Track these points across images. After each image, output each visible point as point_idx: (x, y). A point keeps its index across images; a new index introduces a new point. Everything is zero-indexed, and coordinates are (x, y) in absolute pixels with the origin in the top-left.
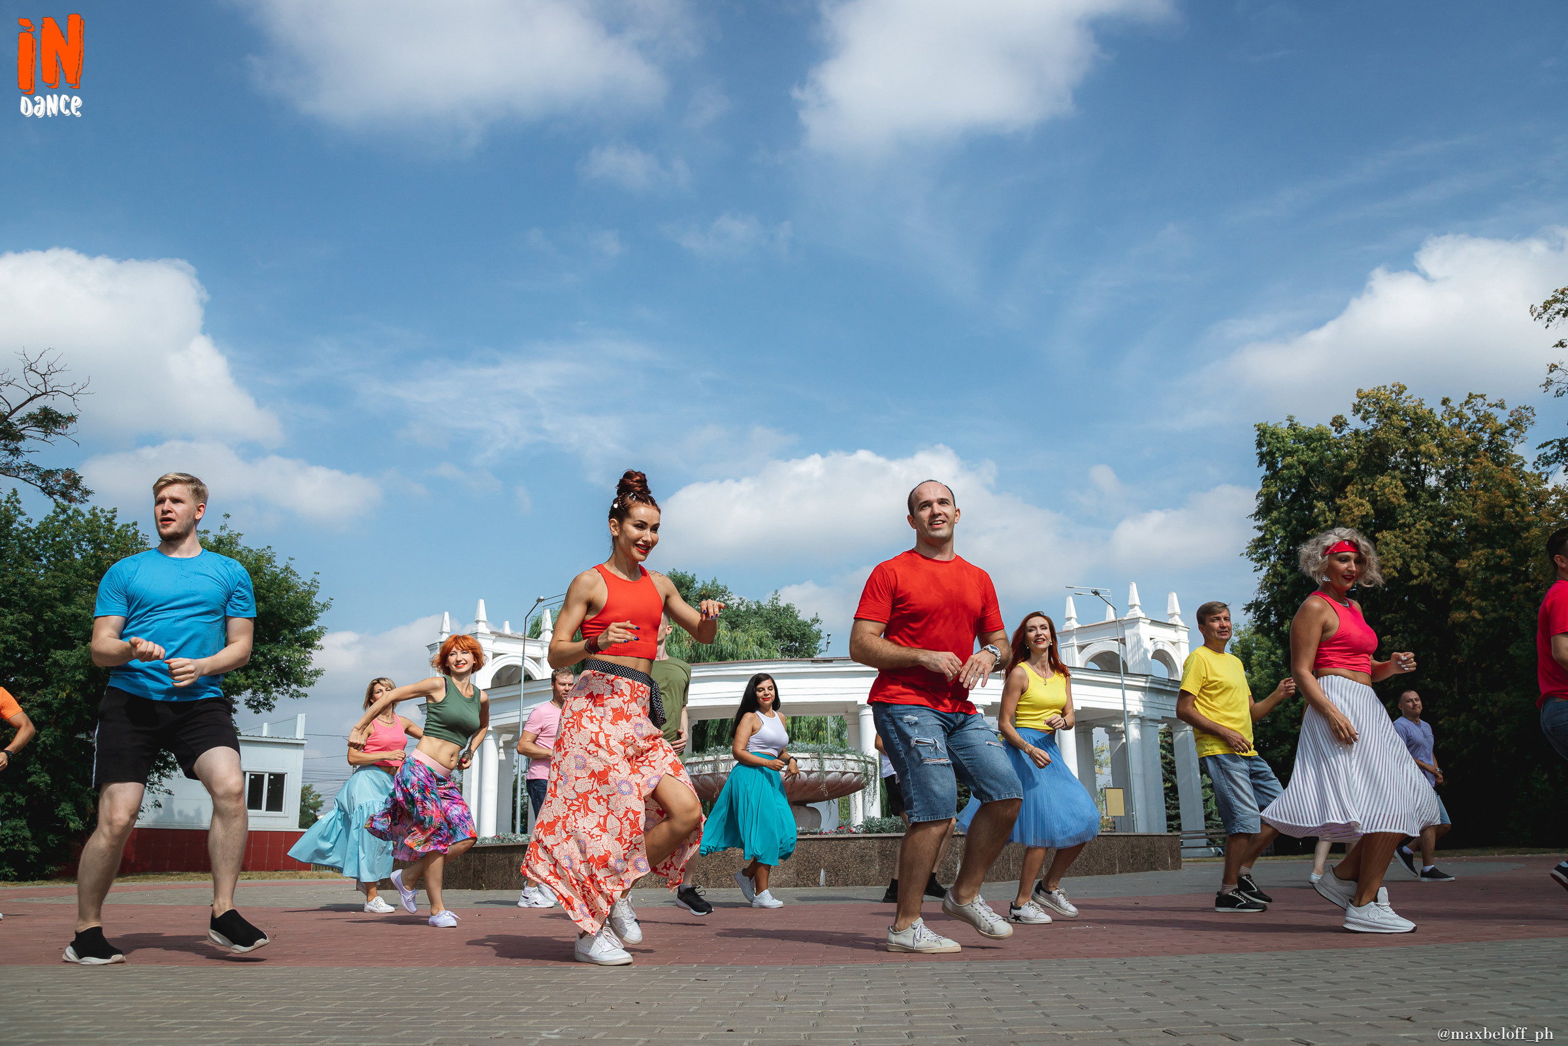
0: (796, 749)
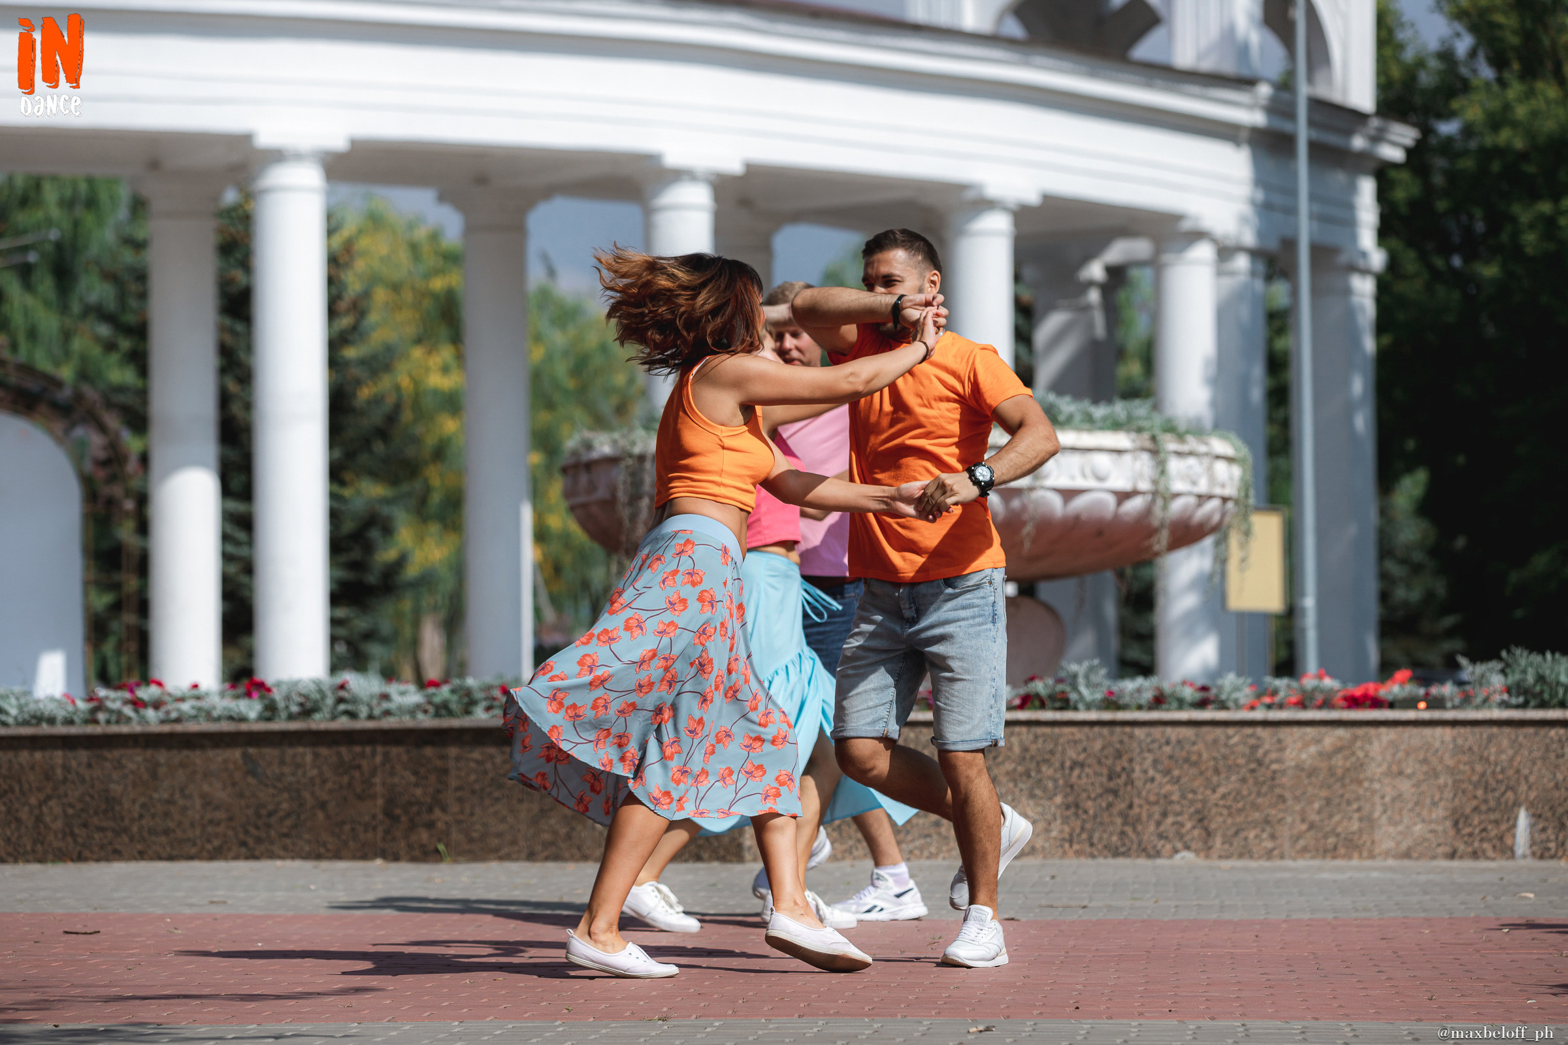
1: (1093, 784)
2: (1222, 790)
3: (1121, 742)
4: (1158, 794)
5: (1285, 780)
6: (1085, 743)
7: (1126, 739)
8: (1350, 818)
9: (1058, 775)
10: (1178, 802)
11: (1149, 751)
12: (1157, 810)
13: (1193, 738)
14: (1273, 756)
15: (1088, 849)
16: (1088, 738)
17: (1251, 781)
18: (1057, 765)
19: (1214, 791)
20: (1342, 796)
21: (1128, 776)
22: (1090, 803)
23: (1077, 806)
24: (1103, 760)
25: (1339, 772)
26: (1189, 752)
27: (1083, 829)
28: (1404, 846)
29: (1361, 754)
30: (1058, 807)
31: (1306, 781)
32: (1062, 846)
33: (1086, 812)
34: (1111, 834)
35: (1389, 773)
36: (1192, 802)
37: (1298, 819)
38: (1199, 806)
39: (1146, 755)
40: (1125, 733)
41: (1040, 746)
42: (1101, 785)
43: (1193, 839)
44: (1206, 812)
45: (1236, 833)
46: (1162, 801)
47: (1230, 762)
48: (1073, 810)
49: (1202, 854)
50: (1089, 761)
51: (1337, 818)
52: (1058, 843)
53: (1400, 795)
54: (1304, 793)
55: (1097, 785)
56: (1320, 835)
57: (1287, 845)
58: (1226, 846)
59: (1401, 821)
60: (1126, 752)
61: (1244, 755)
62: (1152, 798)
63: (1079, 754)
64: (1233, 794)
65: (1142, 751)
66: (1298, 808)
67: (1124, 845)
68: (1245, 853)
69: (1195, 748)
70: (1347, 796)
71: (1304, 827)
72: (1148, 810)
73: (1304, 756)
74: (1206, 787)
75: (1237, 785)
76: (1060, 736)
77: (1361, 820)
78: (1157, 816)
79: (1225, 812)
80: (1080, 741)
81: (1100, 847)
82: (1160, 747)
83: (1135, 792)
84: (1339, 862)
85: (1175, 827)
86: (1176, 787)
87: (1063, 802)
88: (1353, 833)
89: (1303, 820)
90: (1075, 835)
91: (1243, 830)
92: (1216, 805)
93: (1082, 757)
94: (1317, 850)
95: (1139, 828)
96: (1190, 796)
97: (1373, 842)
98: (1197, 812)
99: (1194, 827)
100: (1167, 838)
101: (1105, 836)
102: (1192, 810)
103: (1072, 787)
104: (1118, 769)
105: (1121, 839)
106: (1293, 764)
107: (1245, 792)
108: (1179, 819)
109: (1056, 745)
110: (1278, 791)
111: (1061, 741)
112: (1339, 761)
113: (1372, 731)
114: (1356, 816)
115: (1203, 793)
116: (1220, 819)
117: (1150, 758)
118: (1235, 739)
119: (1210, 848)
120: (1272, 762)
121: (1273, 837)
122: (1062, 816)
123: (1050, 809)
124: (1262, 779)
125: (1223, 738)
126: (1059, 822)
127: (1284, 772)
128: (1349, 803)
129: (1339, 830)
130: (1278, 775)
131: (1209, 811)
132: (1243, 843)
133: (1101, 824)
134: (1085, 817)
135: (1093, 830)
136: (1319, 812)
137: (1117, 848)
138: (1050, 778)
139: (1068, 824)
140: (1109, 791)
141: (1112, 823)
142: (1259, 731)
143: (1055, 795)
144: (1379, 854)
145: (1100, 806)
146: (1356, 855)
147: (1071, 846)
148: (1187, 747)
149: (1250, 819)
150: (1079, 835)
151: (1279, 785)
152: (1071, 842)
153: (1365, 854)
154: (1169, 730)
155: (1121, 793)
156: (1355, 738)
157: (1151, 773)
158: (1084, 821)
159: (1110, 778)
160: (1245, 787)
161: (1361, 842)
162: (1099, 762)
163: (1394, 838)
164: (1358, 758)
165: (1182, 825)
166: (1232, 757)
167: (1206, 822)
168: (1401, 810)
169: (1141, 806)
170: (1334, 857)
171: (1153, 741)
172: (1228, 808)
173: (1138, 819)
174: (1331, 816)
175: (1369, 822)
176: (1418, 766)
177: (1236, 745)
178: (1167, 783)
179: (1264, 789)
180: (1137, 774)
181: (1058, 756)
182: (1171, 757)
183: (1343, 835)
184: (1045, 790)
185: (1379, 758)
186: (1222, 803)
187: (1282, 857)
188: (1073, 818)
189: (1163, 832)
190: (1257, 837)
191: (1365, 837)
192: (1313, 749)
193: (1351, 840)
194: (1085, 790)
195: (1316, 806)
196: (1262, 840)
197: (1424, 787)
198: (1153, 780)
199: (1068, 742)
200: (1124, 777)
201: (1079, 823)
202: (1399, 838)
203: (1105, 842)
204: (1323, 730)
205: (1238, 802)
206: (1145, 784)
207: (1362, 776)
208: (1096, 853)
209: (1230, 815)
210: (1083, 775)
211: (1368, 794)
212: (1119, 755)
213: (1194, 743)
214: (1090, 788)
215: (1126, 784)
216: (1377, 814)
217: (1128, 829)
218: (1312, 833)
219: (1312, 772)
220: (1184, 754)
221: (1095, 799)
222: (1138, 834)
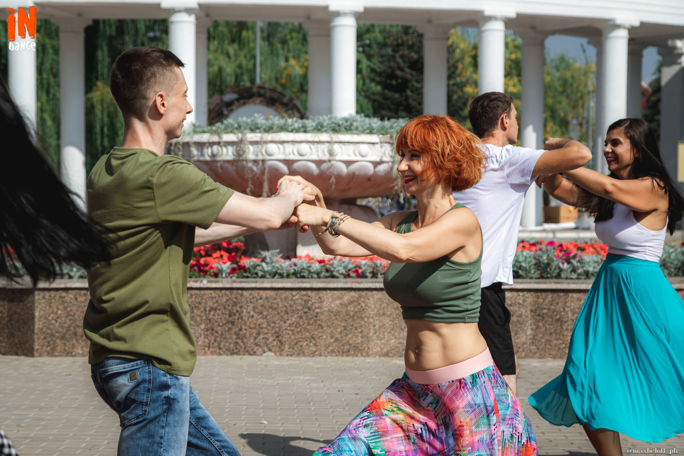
0: (357, 128)
1: (221, 318)
2: (289, 322)
3: (236, 298)
4: (255, 324)
5: (322, 317)
6: (217, 299)
7: (239, 297)
8: (357, 336)
9: (203, 314)
10: (266, 328)
11: (251, 302)
12: (254, 331)
13: (275, 296)
14: (317, 305)
15: (218, 351)
16: (219, 296)
17: (304, 318)
18: (202, 309)
19: (285, 322)
20: (353, 325)
21: (240, 314)
22: (219, 328)
23: (212, 330)
24: (227, 307)
25: (351, 313)
26: (272, 303)
27: (215, 341)
28: (385, 350)
29: (363, 305)
30: (202, 330)
31: (334, 318)
32: (204, 349)
33: (217, 332)
34: (230, 343)
35: (378, 314)
36: (273, 328)
37: (329, 337)
38: (277, 329)
39: (250, 304)
40: (238, 294)
41: (194, 300)
42: (225, 319)
43: (273, 346)
44: (281, 333)
45: (296, 343)
46: (257, 327)
47: (294, 308)
48: (210, 331)
49: (278, 354)
50: (219, 307)
51: (350, 336)
52: (202, 348)
53: (384, 325)
54: (333, 323)
55: (223, 319)
56: (340, 345)
57: (323, 349)
58: (291, 350)
59: (384, 338)
60: (239, 303)
61: (301, 305)
62: (252, 326)
63: (214, 304)
64: (295, 323)
65: (247, 303)
66: (329, 331)
67: (236, 349)
68: (301, 353)
69: (275, 301)
70: (355, 325)
71: (332, 340)
72: (250, 332)
73: (333, 305)
74: (281, 320)
75: (298, 319)
76: (204, 295)
77: (362, 337)
78: (254, 335)
79: (291, 333)
80: (215, 297)
81: (224, 350)
82: (257, 301)
83: (243, 323)
84: (350, 359)
85: (264, 340)
86: (265, 320)
87: (205, 328)
88: (358, 344)
89: (332, 337)
90: (211, 344)
91: (300, 341)
92: (286, 329)
93: (216, 305)
94: (339, 352)
95: (245, 340)
96: (272, 325)
97: (369, 348)
98: (276, 333)
99: (274, 340)
100: (259, 345)
101: (227, 344)
102: (273, 332)
103: (210, 320)
104: (235, 311)
105: (235, 346)
106: (327, 309)
107: (301, 323)
108: (266, 336)
109: (202, 299)
110: (318, 322)
111: (205, 297)
112: (351, 308)
113: (369, 293)
114: (360, 335)
115: (279, 323)
116: (288, 336)
117: (251, 306)
118: (297, 297)
119: (282, 350)
120: (316, 308)
121: (315, 345)
122: (204, 334)
123: (198, 331)
124: (310, 317)
125: (290, 295)
126: (202, 337)
127: (322, 313)
128: (356, 329)
129: (351, 342)
130: (319, 314)
131: (283, 332)
132: (299, 348)
133: (225, 338)
134: (216, 334)
135: (221, 341)
136: (340, 333)
137: (233, 350)
138: (198, 315)
139: (207, 338)
140: (229, 322)
141: (231, 338)
142: (309, 292)
143: (201, 324)
144: (372, 354)
145: (225, 329)
146: (359, 354)
147: (209, 349)
148: (271, 301)
149: (304, 336)
150: (213, 344)
151: (319, 320)
152: (209, 347)
153: (364, 354)
154: (261, 292)
155: (236, 323)
156: (360, 296)
157: (252, 313)
158: (216, 337)
159: (230, 316)
160: (302, 320)
161: (362, 348)
162: (225, 308)
163: (380, 346)
164: (362, 307)
165: (268, 340)
166: (295, 305)
167: (280, 338)
168: (384, 332)
169: (246, 330)
170: (348, 356)
171: (253, 298)
172: (292, 331)
173: (245, 336)
174: (347, 335)
175: (367, 338)
176: (393, 311)
177: (297, 299)
178: (260, 318)
179: (311, 322)
180: (245, 314)
181: (203, 305)
182: (263, 305)
183: (353, 345)
184: (196, 321)
185: (373, 307)
186: (289, 328)
187: (320, 355)
188: (210, 335)
189: (258, 342)
190: (307, 345)
191: (365, 345)
192: (337, 302)
193: (357, 347)
194: (217, 322)
195: (339, 330)
196: (310, 346)
197: (396, 321)
198: (253, 317)
199: (209, 298)
200: (237, 315)
201: (213, 338)
202: (382, 346)
203: (226, 347)
204: (343, 292)
205: (297, 328)
206: (248, 318)
207: (363, 316)
208: (222, 353)
209: (293, 334)
210: (216, 314)
211: (367, 324)
212: (235, 304)
213: (275, 299)
214: (220, 321)
215: (238, 319)
216: (371, 334)
217: (239, 341)
218: (337, 343)
219: (337, 314)
220: (270, 304)
221: (221, 326)
222: (244, 343)
